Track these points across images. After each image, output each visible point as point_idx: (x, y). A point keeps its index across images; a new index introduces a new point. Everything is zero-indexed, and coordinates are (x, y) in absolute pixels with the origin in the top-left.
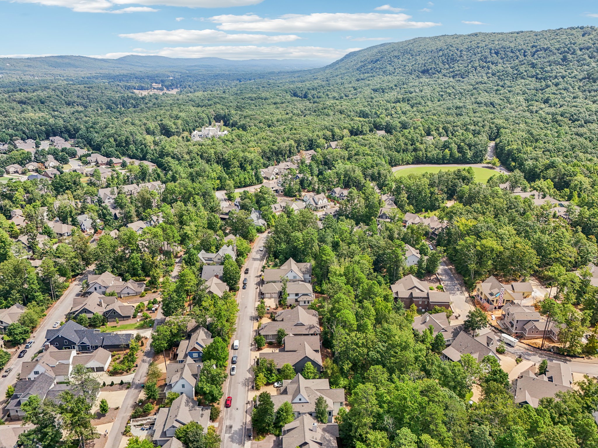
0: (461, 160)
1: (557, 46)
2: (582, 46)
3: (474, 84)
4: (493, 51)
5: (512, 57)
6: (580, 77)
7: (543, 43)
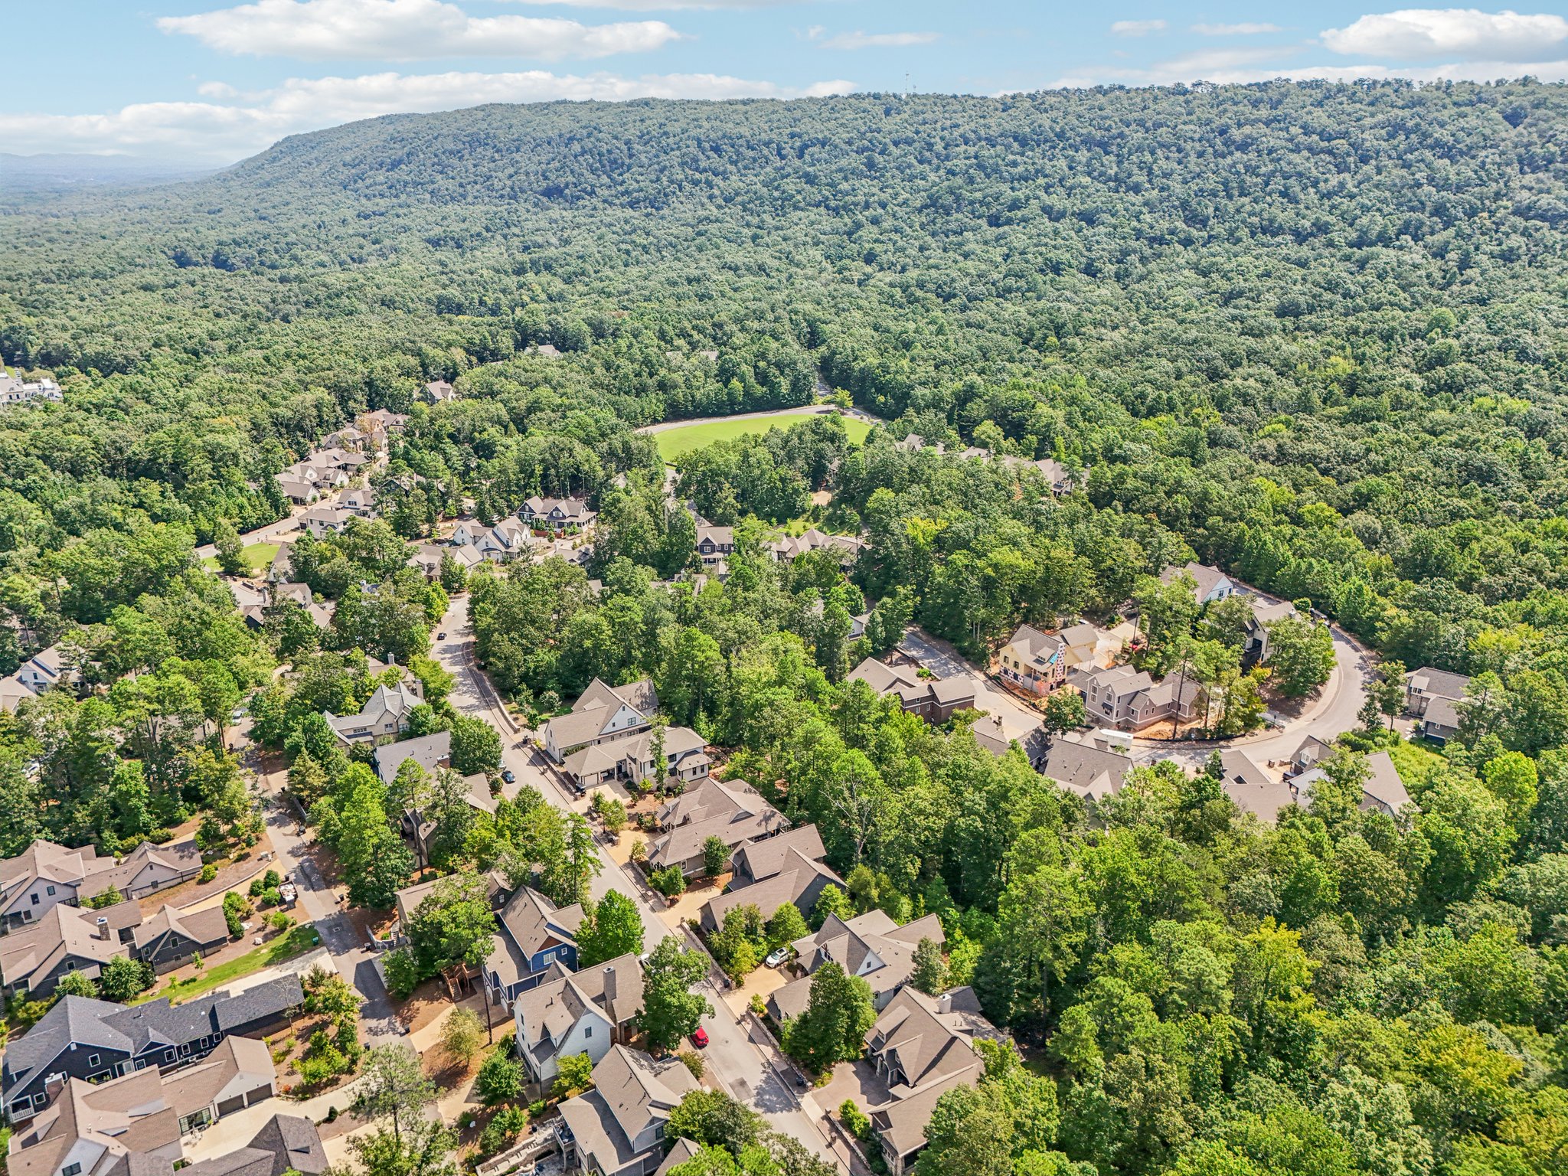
0: (768, 402)
1: (845, 136)
2: (894, 136)
3: (694, 222)
4: (707, 145)
5: (755, 160)
6: (918, 204)
7: (811, 129)
